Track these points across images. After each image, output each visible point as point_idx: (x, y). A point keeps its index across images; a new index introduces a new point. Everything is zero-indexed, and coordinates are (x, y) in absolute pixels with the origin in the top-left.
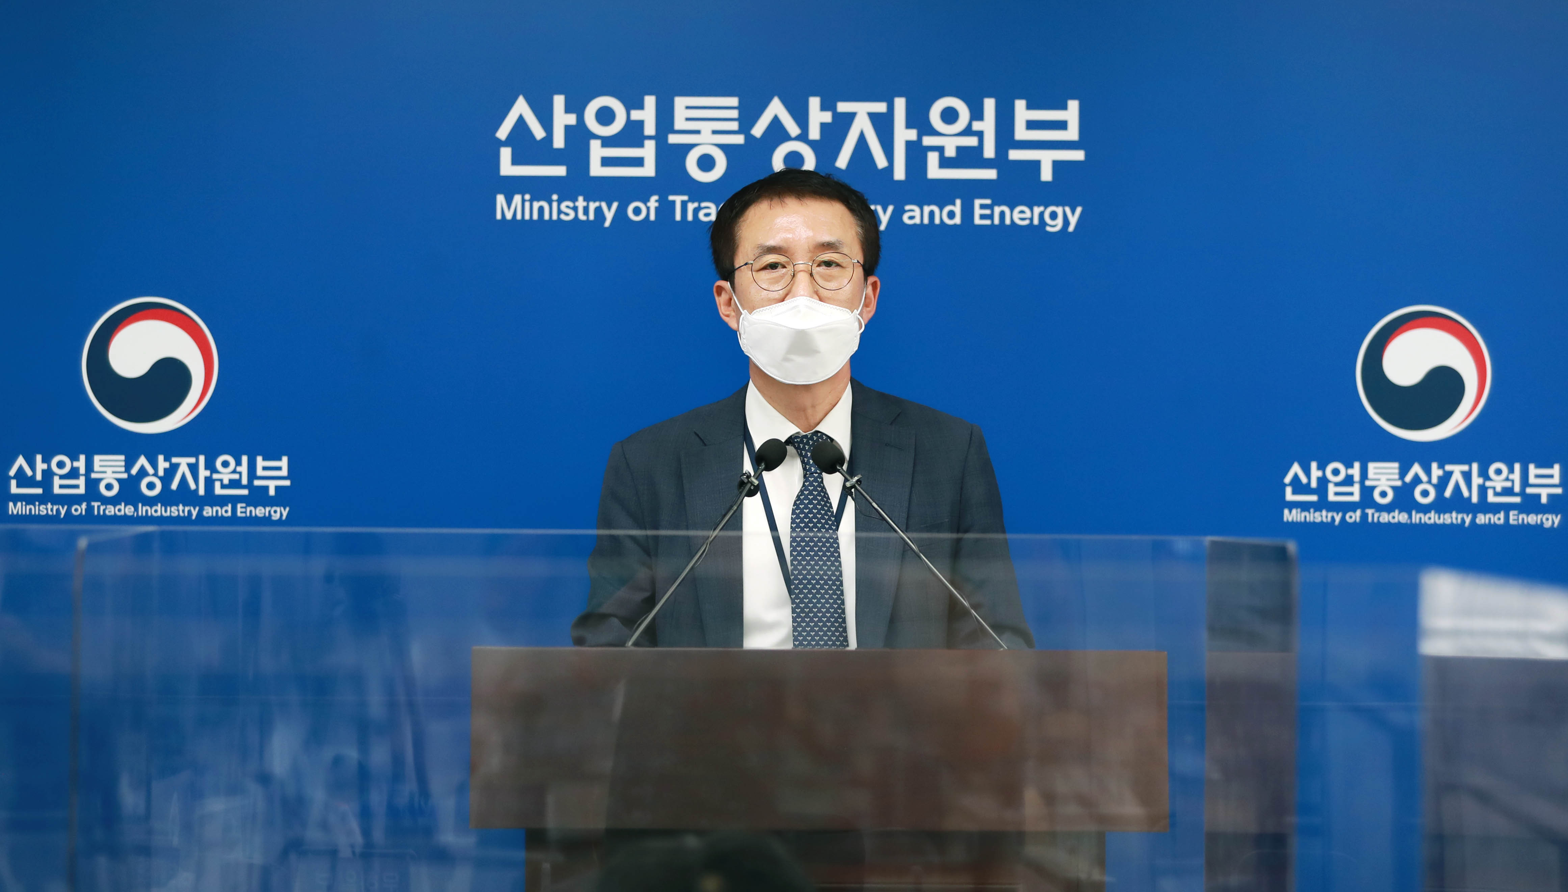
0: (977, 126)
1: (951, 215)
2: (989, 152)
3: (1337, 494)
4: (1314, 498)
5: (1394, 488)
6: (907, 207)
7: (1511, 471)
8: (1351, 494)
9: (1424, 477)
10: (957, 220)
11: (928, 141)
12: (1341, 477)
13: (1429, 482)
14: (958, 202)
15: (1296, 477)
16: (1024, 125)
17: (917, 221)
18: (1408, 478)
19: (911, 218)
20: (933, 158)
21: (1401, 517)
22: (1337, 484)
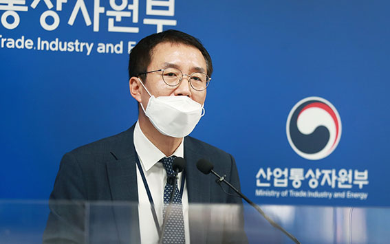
0: (130, 7)
1: (118, 49)
2: (135, 20)
3: (278, 183)
4: (268, 185)
5: (302, 181)
6: (99, 44)
7: (348, 173)
8: (283, 183)
9: (313, 175)
10: (121, 51)
11: (109, 13)
12: (279, 176)
13: (315, 178)
14: (122, 43)
15: (261, 176)
16: (151, 8)
17: (103, 51)
18: (307, 176)
19: (101, 49)
20: (111, 21)
21: (303, 194)
22: (279, 179)
